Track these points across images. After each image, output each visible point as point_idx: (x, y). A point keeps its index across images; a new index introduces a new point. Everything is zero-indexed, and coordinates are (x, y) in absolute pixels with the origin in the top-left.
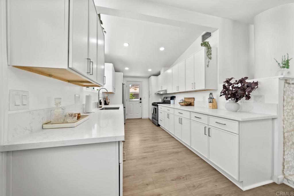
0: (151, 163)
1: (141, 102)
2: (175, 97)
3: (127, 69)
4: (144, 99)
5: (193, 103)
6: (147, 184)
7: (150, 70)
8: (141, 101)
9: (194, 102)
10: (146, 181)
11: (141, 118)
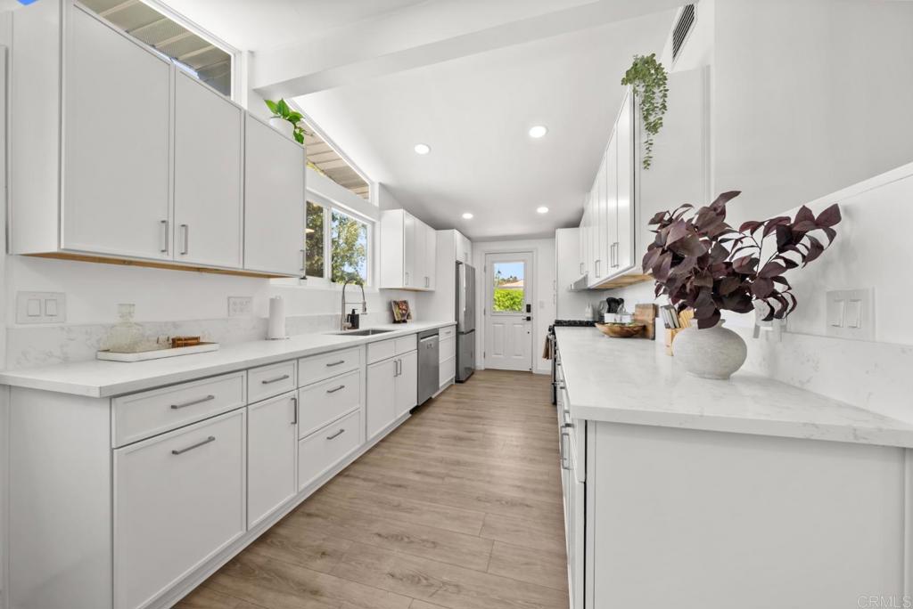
0: (399, 506)
1: (529, 319)
2: (621, 301)
3: (467, 216)
4: (542, 307)
5: (650, 328)
6: (323, 554)
7: (543, 210)
8: (528, 315)
9: (654, 325)
10: (329, 546)
11: (530, 373)
